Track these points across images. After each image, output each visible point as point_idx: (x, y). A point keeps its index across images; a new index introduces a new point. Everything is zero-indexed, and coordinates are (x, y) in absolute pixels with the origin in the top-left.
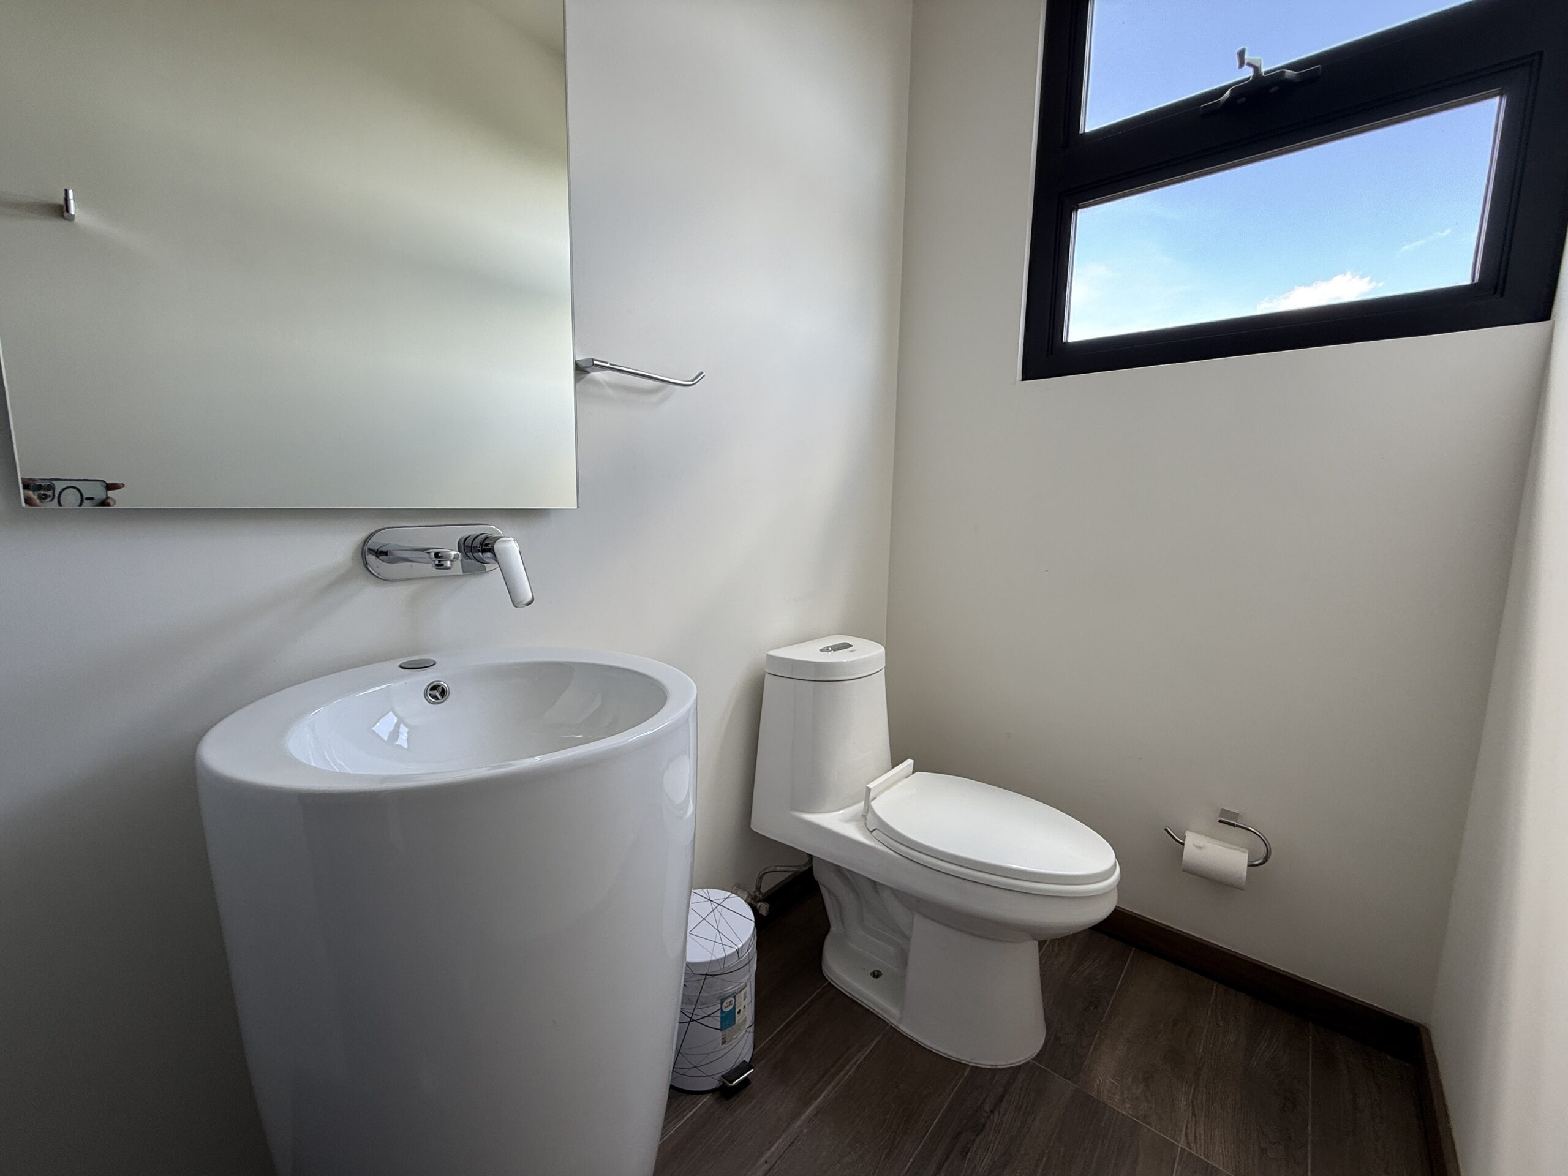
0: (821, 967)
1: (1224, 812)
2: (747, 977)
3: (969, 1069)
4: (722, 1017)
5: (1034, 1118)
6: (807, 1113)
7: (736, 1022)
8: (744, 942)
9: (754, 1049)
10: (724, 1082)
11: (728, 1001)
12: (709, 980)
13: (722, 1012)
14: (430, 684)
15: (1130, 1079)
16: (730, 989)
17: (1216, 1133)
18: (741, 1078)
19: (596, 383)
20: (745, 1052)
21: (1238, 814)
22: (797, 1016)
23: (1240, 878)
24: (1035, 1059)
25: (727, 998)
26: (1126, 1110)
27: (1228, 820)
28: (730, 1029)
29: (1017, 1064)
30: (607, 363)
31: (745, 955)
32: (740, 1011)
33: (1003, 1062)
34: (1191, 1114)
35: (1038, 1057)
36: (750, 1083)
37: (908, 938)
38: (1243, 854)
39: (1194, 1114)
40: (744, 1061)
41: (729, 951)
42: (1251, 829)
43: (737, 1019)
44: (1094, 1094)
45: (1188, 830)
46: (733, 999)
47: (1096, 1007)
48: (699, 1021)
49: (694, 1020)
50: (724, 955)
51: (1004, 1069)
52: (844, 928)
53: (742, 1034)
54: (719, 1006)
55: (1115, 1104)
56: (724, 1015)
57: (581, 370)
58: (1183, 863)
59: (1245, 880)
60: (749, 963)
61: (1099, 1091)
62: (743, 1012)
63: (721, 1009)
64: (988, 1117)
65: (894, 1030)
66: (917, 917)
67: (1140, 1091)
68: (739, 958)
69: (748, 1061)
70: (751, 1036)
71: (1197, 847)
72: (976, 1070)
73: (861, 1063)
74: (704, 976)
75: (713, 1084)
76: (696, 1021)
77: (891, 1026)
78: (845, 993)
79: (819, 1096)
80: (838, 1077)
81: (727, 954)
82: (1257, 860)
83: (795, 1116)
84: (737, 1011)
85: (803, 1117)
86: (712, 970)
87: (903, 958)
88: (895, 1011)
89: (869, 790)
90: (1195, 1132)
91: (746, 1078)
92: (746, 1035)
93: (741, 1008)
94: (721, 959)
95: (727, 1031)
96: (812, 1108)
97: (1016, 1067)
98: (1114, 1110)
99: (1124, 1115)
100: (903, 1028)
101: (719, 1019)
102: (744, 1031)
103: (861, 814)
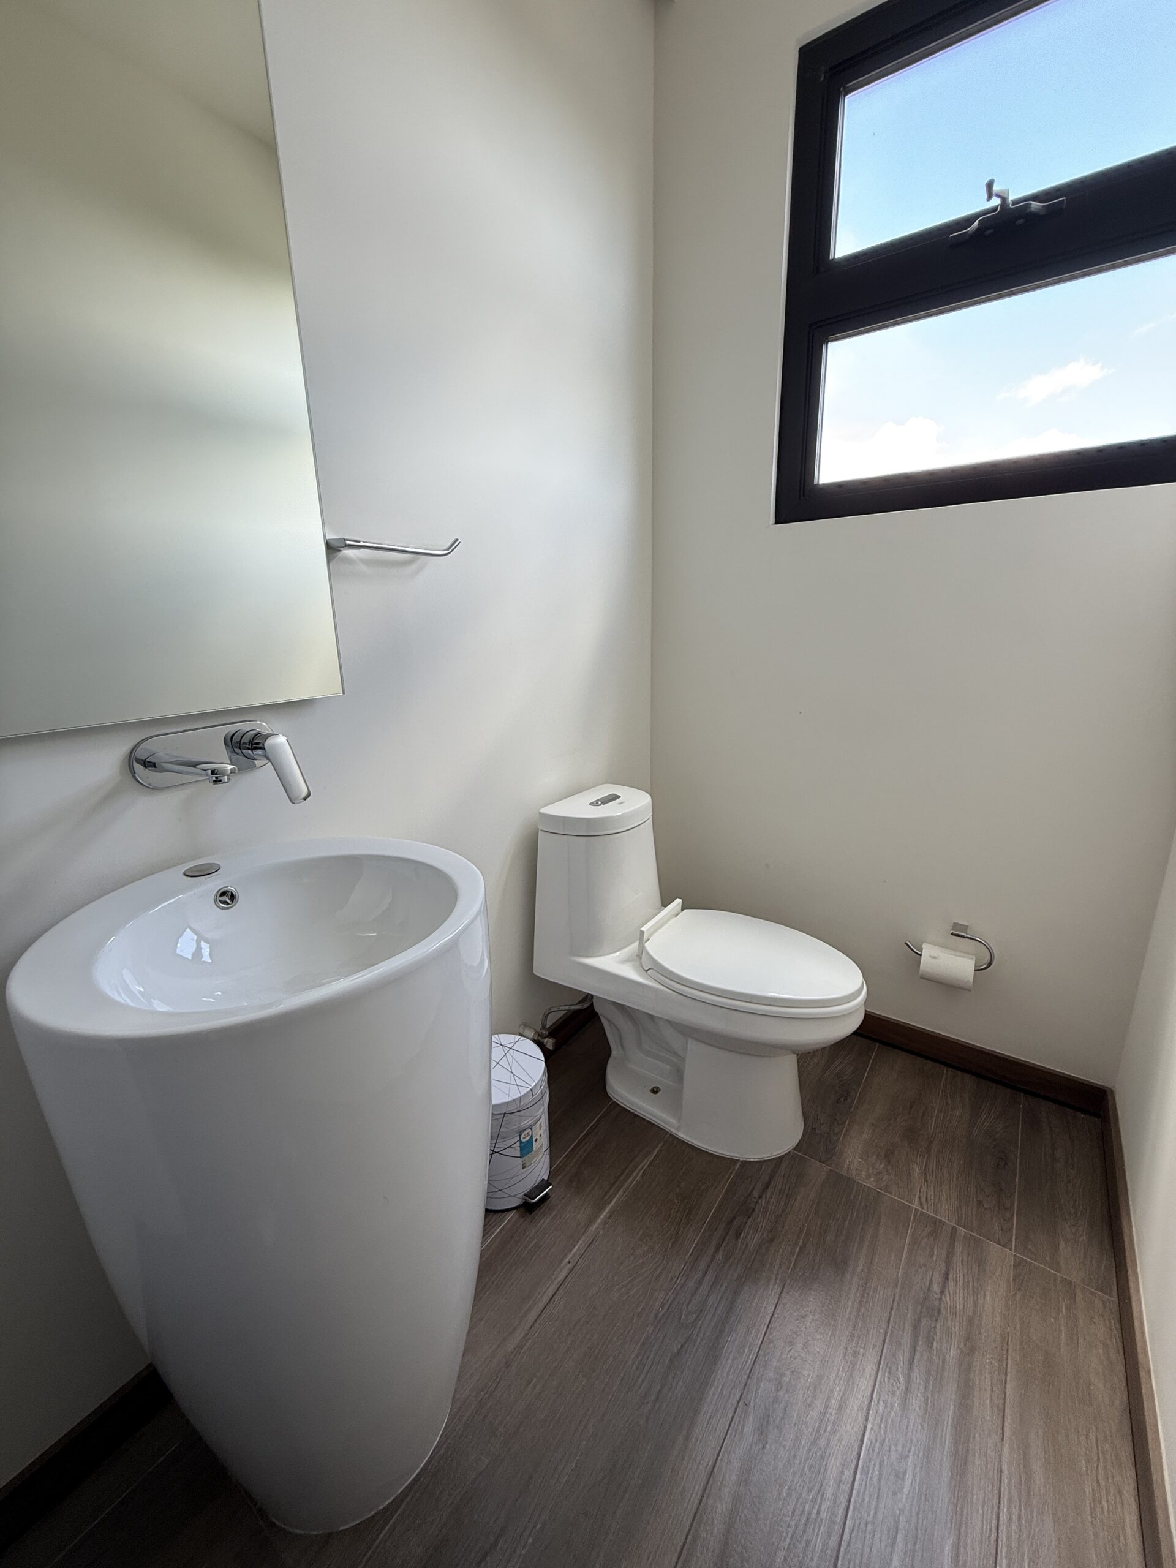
0: (605, 1088)
1: (956, 925)
2: (542, 1110)
3: (739, 1163)
4: (521, 1147)
5: (796, 1198)
6: (602, 1216)
7: (534, 1149)
8: (536, 1081)
9: (551, 1167)
10: (526, 1199)
11: (526, 1132)
12: (507, 1117)
13: (521, 1142)
14: (219, 891)
15: (875, 1157)
16: (526, 1123)
17: (944, 1193)
18: (542, 1195)
19: (348, 560)
20: (544, 1170)
21: (968, 926)
22: (587, 1134)
23: (968, 981)
24: (794, 1149)
25: (525, 1130)
26: (871, 1183)
27: (959, 933)
28: (529, 1155)
29: (780, 1155)
30: (359, 542)
31: (538, 1091)
32: (536, 1140)
33: (767, 1156)
34: (923, 1180)
35: (798, 1147)
36: (550, 1197)
37: (683, 1059)
38: (970, 961)
39: (926, 1180)
40: (543, 1179)
41: (524, 1091)
42: (979, 939)
43: (534, 1146)
44: (844, 1173)
45: (926, 942)
46: (530, 1130)
47: (846, 1099)
48: (501, 1152)
49: (496, 1153)
50: (520, 1095)
51: (769, 1160)
52: (624, 1051)
53: (540, 1157)
54: (518, 1138)
55: (862, 1179)
56: (523, 1145)
57: (332, 549)
58: (920, 971)
59: (972, 983)
60: (542, 1098)
61: (848, 1169)
62: (540, 1140)
63: (520, 1140)
64: (757, 1202)
65: (674, 1138)
66: (690, 1041)
67: (882, 1166)
68: (533, 1095)
69: (546, 1179)
70: (548, 1157)
71: (931, 957)
72: (745, 1164)
73: (646, 1169)
74: (503, 1115)
75: (516, 1202)
76: (498, 1153)
77: (671, 1134)
78: (629, 1109)
79: (611, 1201)
80: (627, 1183)
81: (522, 1094)
82: (982, 966)
83: (591, 1221)
84: (534, 1139)
85: (599, 1221)
86: (509, 1110)
87: (679, 1075)
88: (673, 1121)
89: (642, 933)
90: (927, 1194)
91: (547, 1193)
92: (543, 1158)
93: (538, 1137)
94: (517, 1099)
95: (526, 1158)
96: (605, 1213)
97: (780, 1157)
98: (862, 1184)
99: (869, 1187)
100: (682, 1135)
101: (519, 1149)
102: (541, 1155)
103: (635, 955)
